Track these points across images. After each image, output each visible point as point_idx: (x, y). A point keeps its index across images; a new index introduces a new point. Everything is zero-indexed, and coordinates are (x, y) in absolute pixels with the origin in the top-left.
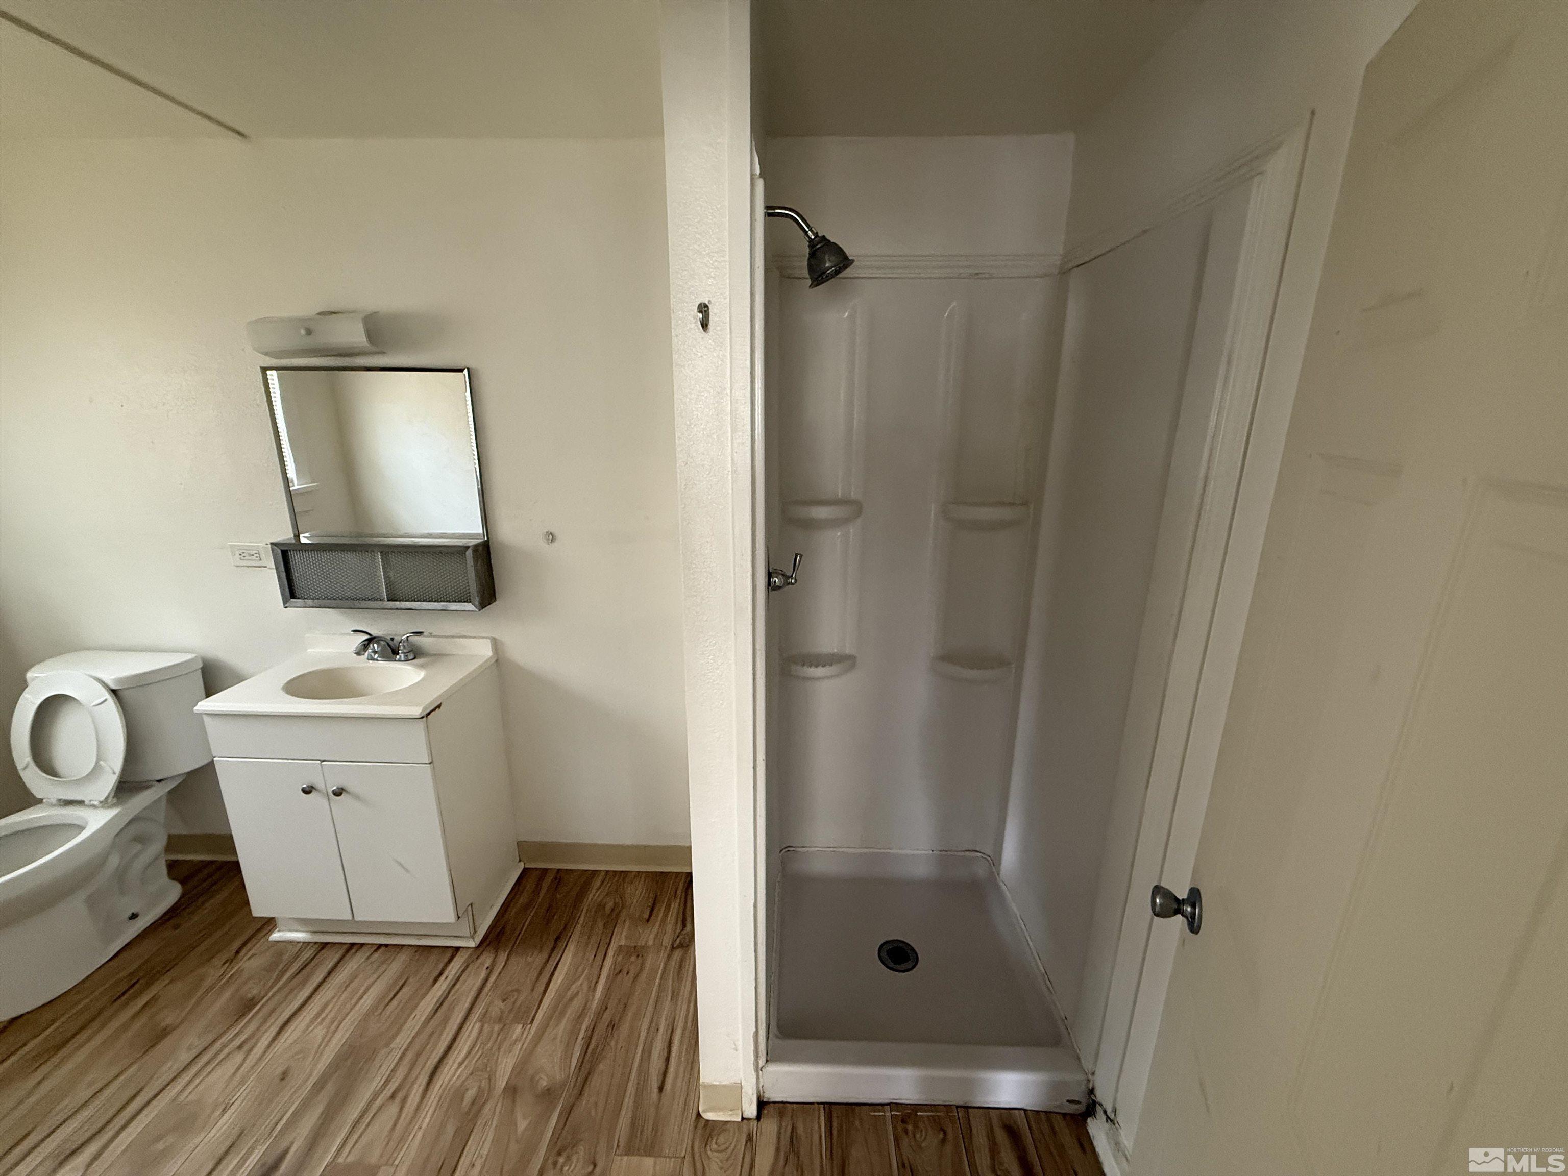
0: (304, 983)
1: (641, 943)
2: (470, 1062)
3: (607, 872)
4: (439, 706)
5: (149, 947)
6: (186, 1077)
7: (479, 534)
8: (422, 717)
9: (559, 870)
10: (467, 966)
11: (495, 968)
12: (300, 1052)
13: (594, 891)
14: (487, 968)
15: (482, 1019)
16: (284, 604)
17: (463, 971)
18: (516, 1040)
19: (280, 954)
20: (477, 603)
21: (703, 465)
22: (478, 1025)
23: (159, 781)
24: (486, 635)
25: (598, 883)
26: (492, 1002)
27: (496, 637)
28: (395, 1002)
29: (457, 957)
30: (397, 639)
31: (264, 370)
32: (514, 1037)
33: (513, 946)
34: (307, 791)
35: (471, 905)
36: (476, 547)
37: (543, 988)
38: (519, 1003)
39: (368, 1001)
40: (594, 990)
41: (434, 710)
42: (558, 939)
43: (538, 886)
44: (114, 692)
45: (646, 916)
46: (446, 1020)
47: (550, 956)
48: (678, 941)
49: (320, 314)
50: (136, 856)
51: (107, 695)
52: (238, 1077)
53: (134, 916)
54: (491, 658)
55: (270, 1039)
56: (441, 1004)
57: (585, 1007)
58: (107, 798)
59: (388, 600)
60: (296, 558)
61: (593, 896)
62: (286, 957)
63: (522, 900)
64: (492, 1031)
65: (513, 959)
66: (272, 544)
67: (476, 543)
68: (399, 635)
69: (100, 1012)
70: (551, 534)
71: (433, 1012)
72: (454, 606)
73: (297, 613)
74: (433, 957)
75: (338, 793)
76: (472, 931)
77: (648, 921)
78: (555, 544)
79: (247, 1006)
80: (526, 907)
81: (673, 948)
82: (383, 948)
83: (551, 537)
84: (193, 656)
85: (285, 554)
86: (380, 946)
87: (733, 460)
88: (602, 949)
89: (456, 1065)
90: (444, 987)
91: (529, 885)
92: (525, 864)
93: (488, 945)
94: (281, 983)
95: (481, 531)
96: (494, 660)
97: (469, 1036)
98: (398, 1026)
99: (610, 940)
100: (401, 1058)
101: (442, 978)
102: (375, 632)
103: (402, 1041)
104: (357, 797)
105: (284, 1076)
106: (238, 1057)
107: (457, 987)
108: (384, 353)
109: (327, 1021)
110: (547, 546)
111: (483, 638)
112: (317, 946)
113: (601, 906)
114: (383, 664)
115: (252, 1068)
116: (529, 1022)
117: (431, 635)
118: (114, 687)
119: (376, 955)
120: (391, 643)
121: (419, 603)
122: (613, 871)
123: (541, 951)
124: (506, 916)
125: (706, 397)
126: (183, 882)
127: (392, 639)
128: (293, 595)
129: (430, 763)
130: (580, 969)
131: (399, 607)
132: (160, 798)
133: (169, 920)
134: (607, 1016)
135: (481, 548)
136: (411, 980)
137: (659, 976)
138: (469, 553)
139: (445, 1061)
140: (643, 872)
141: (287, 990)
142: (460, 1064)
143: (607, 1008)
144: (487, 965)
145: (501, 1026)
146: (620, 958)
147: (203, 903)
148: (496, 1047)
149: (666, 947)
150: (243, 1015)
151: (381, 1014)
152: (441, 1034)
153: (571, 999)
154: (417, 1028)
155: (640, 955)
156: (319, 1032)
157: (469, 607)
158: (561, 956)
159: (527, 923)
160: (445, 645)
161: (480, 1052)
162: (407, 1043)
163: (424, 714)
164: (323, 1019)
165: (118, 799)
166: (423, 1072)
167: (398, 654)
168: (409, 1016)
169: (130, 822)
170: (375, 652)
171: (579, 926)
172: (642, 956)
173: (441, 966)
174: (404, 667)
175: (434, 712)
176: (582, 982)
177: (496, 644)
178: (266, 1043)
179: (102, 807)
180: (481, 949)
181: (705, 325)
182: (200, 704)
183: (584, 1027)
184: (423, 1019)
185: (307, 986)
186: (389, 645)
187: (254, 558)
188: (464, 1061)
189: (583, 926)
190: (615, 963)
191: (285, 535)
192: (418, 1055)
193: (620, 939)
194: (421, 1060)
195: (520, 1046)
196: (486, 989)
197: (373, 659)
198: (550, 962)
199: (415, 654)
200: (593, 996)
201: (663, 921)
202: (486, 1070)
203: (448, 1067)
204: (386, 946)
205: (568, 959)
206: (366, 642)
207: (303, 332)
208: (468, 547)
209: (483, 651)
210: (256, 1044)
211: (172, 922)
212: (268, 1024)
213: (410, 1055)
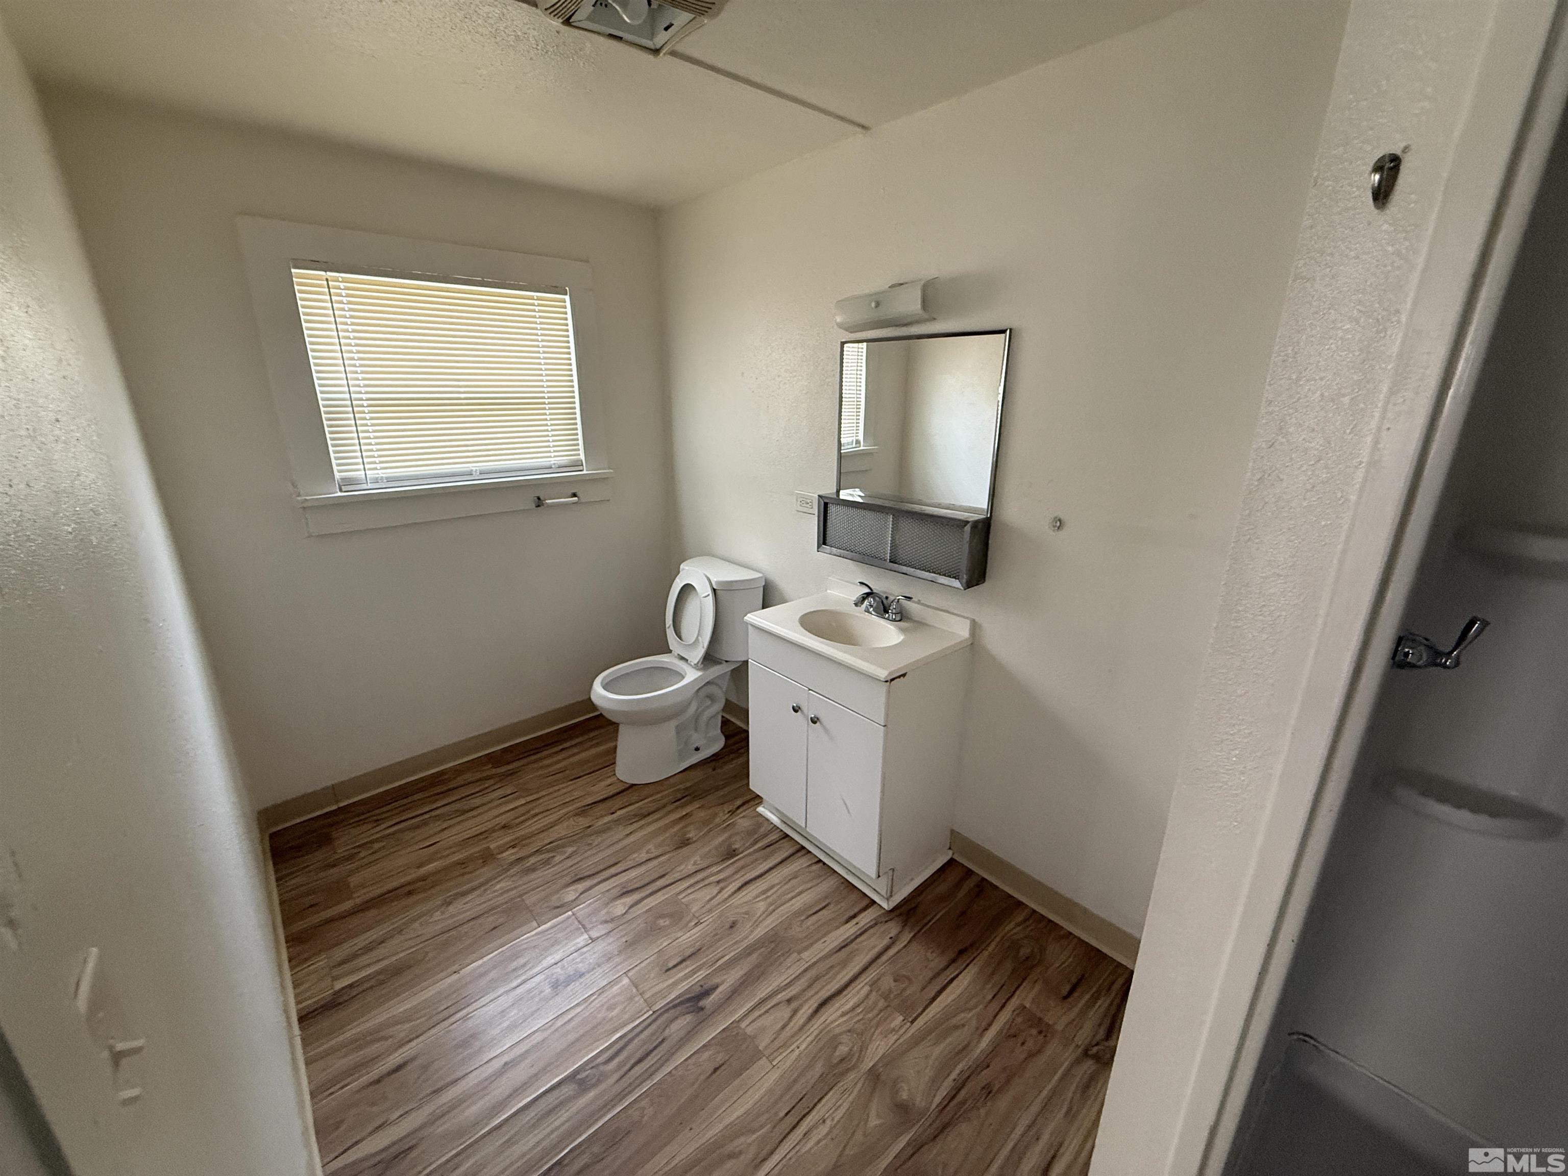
0: (766, 858)
1: (1049, 1019)
2: (852, 1018)
3: (1034, 911)
4: (904, 675)
5: (698, 774)
6: (685, 884)
7: (982, 509)
8: (887, 681)
9: (983, 879)
10: (876, 924)
11: (898, 943)
12: (746, 913)
13: (1012, 925)
14: (891, 938)
15: (873, 984)
16: (818, 548)
17: (871, 927)
18: (893, 1030)
19: (759, 825)
20: (964, 581)
21: (1306, 451)
22: (867, 988)
23: (726, 661)
24: (968, 615)
25: (1020, 919)
26: (883, 974)
27: (977, 620)
28: (814, 918)
29: (870, 910)
30: (891, 598)
31: (843, 344)
32: (892, 1025)
33: (919, 932)
34: (796, 710)
35: (893, 870)
36: (976, 523)
37: (933, 994)
38: (908, 992)
39: (797, 904)
40: (981, 1035)
41: (899, 677)
42: (961, 952)
43: (958, 885)
44: (714, 590)
45: (1065, 990)
46: (844, 964)
47: (947, 967)
48: (1095, 1049)
49: (891, 287)
50: (708, 707)
51: (710, 592)
52: (708, 906)
53: (697, 749)
54: (966, 640)
55: (736, 888)
56: (846, 945)
57: (965, 1049)
58: (698, 663)
59: (891, 562)
60: (832, 509)
61: (1011, 928)
62: (762, 830)
63: (942, 888)
64: (875, 1004)
65: (914, 945)
66: (819, 496)
67: (977, 519)
68: (894, 595)
69: (664, 806)
70: (1060, 520)
71: (838, 948)
72: (943, 580)
73: (825, 558)
74: (854, 896)
75: (814, 721)
76: (889, 894)
77: (1065, 998)
78: (1061, 533)
79: (731, 854)
80: (942, 899)
81: (1086, 1054)
82: (821, 864)
83: (1058, 524)
84: (760, 575)
85: (826, 505)
86: (820, 861)
87: (1376, 442)
88: (1004, 994)
89: (839, 1013)
90: (852, 931)
91: (952, 877)
92: (953, 854)
93: (901, 914)
94: (751, 850)
95: (986, 507)
96: (970, 643)
97: (858, 992)
98: (810, 940)
99: (1014, 992)
100: (805, 970)
101: (854, 921)
102: (876, 588)
103: (810, 956)
104: (826, 731)
105: (733, 925)
106: (715, 890)
107: (862, 938)
108: (935, 319)
109: (769, 900)
110: (1052, 533)
111: (964, 617)
112: (782, 833)
113: (1015, 946)
114: (874, 618)
115: (719, 904)
116: (910, 1020)
117: (919, 602)
118: (715, 587)
119: (815, 867)
120: (885, 601)
121: (913, 570)
122: (1042, 915)
123: (943, 953)
124: (920, 899)
125: (1347, 331)
126: (727, 738)
127: (887, 598)
128: (824, 543)
129: (884, 726)
130: (974, 1000)
131: (897, 570)
132: (726, 673)
133: (711, 761)
134: (985, 1077)
135: (980, 526)
136: (831, 906)
137: (1056, 1078)
138: (968, 528)
139: (832, 1002)
140: (1075, 937)
141: (754, 857)
142: (844, 1014)
143: (988, 1066)
144: (892, 935)
145: (886, 1004)
146: (1019, 1020)
147: (732, 759)
148: (875, 1021)
149: (1077, 1046)
150: (727, 859)
151: (803, 921)
152: (838, 973)
153: (956, 1027)
154: (822, 954)
155: (1043, 1034)
156: (762, 906)
157: (956, 583)
158: (960, 973)
159: (938, 917)
160: (928, 615)
161: (861, 1017)
162: (813, 961)
163: (889, 679)
164: (767, 897)
165: (705, 666)
166: (816, 997)
167: (888, 613)
168: (819, 939)
169: (708, 683)
170: (871, 606)
171: (986, 953)
172: (1045, 1036)
173: (856, 910)
174: (889, 626)
175: (898, 679)
176: (969, 1017)
177: (975, 626)
178: (733, 890)
179: (695, 668)
180: (893, 915)
181: (1381, 195)
182: (749, 615)
183: (960, 1067)
184: (831, 946)
185: (769, 861)
186: (882, 602)
187: (808, 506)
188: (847, 1013)
189: (991, 956)
190: (1011, 1022)
191: (829, 490)
192: (817, 979)
193: (1026, 996)
194: (817, 986)
195: (895, 1037)
196: (884, 958)
197: (868, 612)
198: (948, 972)
199: (902, 616)
200: (979, 1042)
201: (1083, 1013)
202: (862, 1036)
203: (832, 1010)
204: (824, 864)
205: (966, 981)
206: (865, 596)
207: (873, 305)
208: (968, 522)
209: (962, 631)
210: (728, 885)
211: (713, 764)
212: (738, 876)
213: (812, 973)
